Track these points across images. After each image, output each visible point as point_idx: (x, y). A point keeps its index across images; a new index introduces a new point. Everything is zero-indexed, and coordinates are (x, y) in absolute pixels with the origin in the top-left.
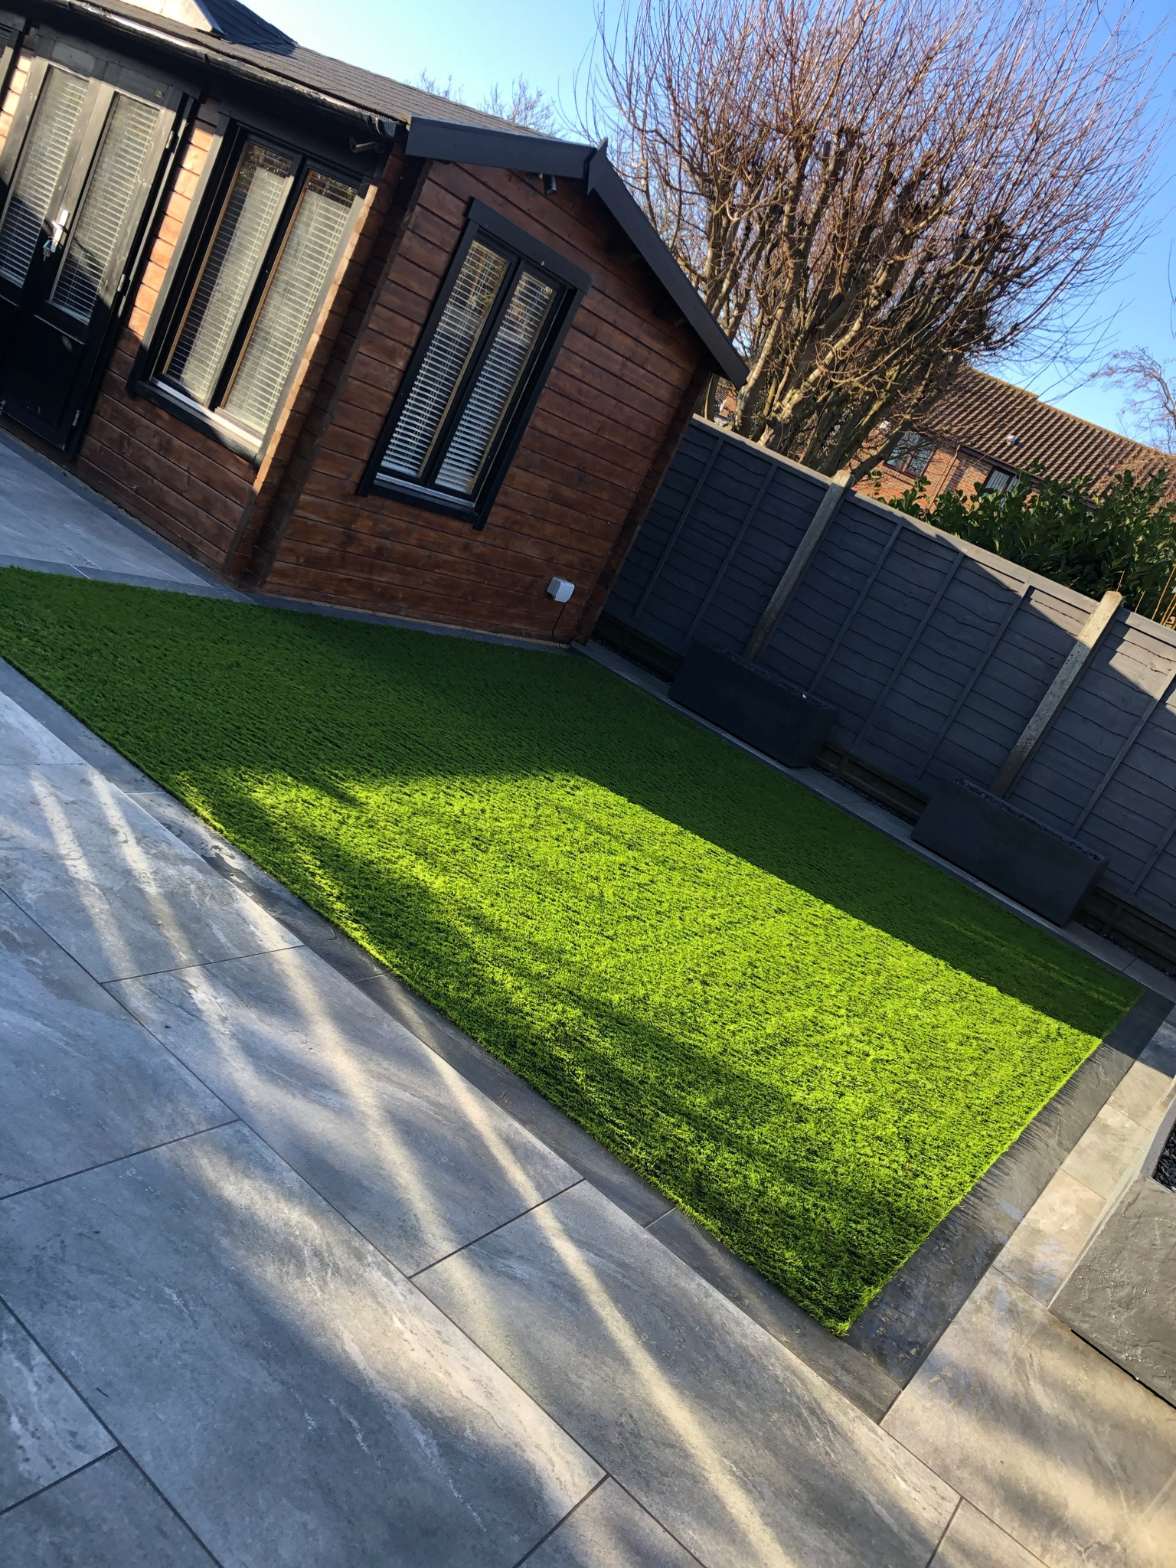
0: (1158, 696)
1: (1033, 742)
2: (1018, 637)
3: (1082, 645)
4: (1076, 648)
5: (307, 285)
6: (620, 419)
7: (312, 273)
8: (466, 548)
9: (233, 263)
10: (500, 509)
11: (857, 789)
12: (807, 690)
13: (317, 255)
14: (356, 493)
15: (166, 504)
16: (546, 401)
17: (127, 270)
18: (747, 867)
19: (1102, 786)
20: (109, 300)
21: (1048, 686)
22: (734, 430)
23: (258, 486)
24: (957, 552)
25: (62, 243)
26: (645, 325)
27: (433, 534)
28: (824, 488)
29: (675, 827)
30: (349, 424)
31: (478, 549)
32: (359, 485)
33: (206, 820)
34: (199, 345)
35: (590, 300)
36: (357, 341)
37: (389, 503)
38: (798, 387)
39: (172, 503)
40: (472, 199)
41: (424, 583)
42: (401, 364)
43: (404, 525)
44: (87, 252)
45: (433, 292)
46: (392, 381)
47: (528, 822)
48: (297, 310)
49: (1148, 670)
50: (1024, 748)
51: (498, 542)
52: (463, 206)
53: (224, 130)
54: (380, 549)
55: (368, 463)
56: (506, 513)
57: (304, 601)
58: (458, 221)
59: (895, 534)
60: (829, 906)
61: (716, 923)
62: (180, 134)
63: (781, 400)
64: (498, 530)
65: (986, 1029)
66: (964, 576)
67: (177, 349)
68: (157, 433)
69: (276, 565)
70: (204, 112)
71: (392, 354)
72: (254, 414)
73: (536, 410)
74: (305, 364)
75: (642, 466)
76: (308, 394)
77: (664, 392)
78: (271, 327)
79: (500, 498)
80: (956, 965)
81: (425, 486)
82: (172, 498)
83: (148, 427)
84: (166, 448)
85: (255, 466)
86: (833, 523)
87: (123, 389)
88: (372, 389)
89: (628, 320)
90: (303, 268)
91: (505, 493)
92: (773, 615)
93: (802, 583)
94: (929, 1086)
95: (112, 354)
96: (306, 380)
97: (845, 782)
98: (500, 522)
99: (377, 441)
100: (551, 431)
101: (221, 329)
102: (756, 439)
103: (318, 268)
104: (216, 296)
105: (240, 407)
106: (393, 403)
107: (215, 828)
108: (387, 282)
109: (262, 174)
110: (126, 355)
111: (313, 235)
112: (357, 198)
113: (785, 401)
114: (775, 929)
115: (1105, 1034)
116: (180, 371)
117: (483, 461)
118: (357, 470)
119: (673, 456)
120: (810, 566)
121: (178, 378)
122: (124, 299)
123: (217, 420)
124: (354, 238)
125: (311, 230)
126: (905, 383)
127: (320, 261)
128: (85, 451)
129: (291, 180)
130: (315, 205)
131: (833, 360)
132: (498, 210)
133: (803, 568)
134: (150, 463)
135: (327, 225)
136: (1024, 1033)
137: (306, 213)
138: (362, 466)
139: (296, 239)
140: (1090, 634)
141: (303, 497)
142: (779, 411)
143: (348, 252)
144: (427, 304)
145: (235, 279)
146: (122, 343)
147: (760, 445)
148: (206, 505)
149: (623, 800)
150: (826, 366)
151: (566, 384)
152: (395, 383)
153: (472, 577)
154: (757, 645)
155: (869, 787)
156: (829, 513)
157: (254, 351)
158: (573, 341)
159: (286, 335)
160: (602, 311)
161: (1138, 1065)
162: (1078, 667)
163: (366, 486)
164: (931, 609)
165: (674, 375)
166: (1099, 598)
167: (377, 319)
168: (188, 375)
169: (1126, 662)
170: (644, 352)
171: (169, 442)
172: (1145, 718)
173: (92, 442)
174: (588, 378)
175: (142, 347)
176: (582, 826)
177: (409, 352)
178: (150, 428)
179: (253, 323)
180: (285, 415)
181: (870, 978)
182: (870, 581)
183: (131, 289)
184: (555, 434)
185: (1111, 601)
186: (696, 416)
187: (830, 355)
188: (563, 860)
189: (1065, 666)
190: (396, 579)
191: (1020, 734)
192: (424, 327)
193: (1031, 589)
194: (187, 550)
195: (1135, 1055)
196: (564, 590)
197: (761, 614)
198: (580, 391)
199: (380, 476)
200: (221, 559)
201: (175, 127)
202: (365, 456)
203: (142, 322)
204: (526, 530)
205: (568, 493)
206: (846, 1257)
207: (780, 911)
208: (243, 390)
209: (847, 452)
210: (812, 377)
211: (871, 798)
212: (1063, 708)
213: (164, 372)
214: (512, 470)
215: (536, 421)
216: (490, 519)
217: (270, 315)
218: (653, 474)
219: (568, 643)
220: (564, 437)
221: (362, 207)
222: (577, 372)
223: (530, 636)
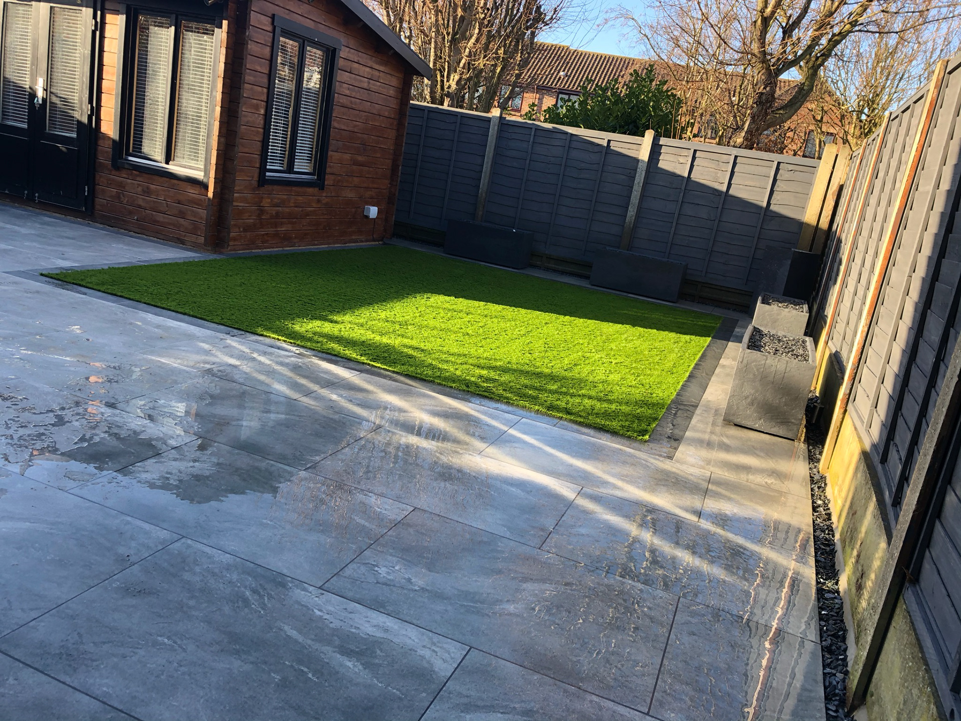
0: (686, 175)
1: (634, 218)
2: (610, 167)
3: (643, 161)
4: (640, 164)
5: (201, 83)
6: (375, 112)
7: (202, 76)
8: (319, 201)
9: (152, 82)
10: (329, 176)
11: (555, 271)
12: (514, 228)
13: (200, 65)
14: (259, 186)
15: (158, 222)
16: (336, 112)
17: (91, 101)
18: (523, 311)
19: (673, 229)
20: (85, 120)
21: (632, 187)
22: (428, 103)
23: (210, 194)
24: (566, 133)
25: (45, 97)
26: (374, 59)
27: (300, 198)
28: (489, 120)
29: (482, 303)
30: (246, 150)
31: (325, 200)
32: (259, 181)
33: (284, 341)
34: (146, 130)
35: (344, 53)
36: (240, 105)
37: (275, 187)
38: (456, 72)
39: (161, 219)
40: (274, 15)
41: (303, 226)
42: (262, 112)
43: (285, 197)
44: (61, 98)
45: (268, 69)
46: (260, 121)
47: (418, 315)
48: (200, 98)
49: (677, 164)
50: (630, 223)
51: (333, 194)
52: (270, 19)
53: (125, 12)
54: (277, 213)
55: (260, 168)
56: (332, 177)
57: (248, 251)
58: (270, 28)
59: (533, 133)
60: (567, 317)
61: (522, 333)
62: (99, 20)
63: (448, 81)
64: (332, 187)
65: (657, 344)
66: (574, 145)
67: (134, 137)
68: (139, 185)
69: (232, 235)
70: (108, 5)
71: (257, 107)
72: (192, 160)
73: (333, 118)
74: (217, 125)
75: (392, 134)
76: (222, 140)
77: (392, 92)
78: (187, 111)
79: (328, 170)
80: (634, 325)
81: (290, 173)
82: (160, 217)
83: (132, 183)
84: (147, 192)
85: (205, 186)
86: (499, 137)
87: (110, 167)
88: (253, 129)
89: (364, 58)
90: (196, 74)
91: (330, 167)
92: (484, 195)
93: (494, 173)
94: (643, 367)
95: (96, 150)
96: (220, 132)
97: (547, 269)
98: (331, 183)
99: (261, 155)
100: (343, 127)
101: (157, 119)
102: (442, 104)
103: (204, 72)
104: (148, 101)
105: (184, 158)
106: (264, 133)
107: (291, 343)
108: (248, 71)
109: (154, 30)
110: (105, 149)
111: (195, 55)
112: (216, 29)
113: (451, 80)
114: (550, 330)
115: (712, 335)
116: (141, 149)
117: (314, 153)
118: (256, 173)
119: (406, 125)
120: (494, 163)
121: (141, 152)
122: (94, 117)
123: (172, 168)
124: (224, 51)
125: (193, 53)
126: (510, 54)
127: (204, 68)
128: (97, 207)
129: (173, 28)
130: (192, 40)
131: (470, 52)
132: (287, 17)
133: (492, 165)
134: (141, 202)
135: (202, 48)
136: (675, 343)
137: (187, 45)
138: (258, 170)
139: (186, 60)
140: (644, 154)
141: (235, 195)
142: (449, 87)
143: (222, 59)
144: (266, 76)
145: (157, 90)
146: (101, 142)
147: (445, 106)
148: (182, 215)
149: (453, 298)
150: (467, 56)
151: (344, 100)
152: (262, 122)
153: (326, 217)
154: (480, 213)
155: (560, 268)
156: (496, 132)
157: (182, 126)
158: (341, 76)
159: (198, 112)
160: (351, 57)
161: (730, 343)
162: (644, 173)
163: (263, 181)
164: (563, 167)
165: (394, 82)
166: (643, 136)
167: (247, 90)
168: (146, 149)
169: (666, 163)
170: (377, 73)
171: (148, 188)
172: (683, 188)
173: (100, 201)
174: (353, 94)
175: (114, 141)
176: (441, 311)
177: (265, 104)
178: (133, 185)
179: (176, 111)
180: (214, 154)
181: (599, 338)
182: (528, 162)
183: (96, 111)
184: (346, 128)
185: (649, 135)
186: (411, 102)
187: (467, 50)
188: (442, 325)
189: (637, 175)
190: (289, 227)
191: (626, 216)
192: (268, 88)
193: (609, 141)
194: (179, 242)
195: (728, 340)
196: (373, 212)
197: (477, 196)
198: (351, 102)
199: (268, 174)
200: (202, 240)
201: (95, 17)
202: (258, 165)
203: (109, 126)
204: (345, 184)
205: (360, 158)
206: (636, 421)
207: (546, 323)
208: (182, 148)
209: (491, 99)
210: (461, 65)
211: (563, 273)
212: (643, 196)
213: (131, 151)
214: (330, 153)
215: (335, 124)
216: (326, 183)
217: (185, 105)
218: (399, 137)
219: (382, 241)
220: (350, 129)
221: (221, 34)
222: (347, 92)
223: (362, 242)
